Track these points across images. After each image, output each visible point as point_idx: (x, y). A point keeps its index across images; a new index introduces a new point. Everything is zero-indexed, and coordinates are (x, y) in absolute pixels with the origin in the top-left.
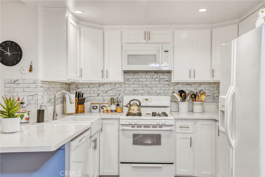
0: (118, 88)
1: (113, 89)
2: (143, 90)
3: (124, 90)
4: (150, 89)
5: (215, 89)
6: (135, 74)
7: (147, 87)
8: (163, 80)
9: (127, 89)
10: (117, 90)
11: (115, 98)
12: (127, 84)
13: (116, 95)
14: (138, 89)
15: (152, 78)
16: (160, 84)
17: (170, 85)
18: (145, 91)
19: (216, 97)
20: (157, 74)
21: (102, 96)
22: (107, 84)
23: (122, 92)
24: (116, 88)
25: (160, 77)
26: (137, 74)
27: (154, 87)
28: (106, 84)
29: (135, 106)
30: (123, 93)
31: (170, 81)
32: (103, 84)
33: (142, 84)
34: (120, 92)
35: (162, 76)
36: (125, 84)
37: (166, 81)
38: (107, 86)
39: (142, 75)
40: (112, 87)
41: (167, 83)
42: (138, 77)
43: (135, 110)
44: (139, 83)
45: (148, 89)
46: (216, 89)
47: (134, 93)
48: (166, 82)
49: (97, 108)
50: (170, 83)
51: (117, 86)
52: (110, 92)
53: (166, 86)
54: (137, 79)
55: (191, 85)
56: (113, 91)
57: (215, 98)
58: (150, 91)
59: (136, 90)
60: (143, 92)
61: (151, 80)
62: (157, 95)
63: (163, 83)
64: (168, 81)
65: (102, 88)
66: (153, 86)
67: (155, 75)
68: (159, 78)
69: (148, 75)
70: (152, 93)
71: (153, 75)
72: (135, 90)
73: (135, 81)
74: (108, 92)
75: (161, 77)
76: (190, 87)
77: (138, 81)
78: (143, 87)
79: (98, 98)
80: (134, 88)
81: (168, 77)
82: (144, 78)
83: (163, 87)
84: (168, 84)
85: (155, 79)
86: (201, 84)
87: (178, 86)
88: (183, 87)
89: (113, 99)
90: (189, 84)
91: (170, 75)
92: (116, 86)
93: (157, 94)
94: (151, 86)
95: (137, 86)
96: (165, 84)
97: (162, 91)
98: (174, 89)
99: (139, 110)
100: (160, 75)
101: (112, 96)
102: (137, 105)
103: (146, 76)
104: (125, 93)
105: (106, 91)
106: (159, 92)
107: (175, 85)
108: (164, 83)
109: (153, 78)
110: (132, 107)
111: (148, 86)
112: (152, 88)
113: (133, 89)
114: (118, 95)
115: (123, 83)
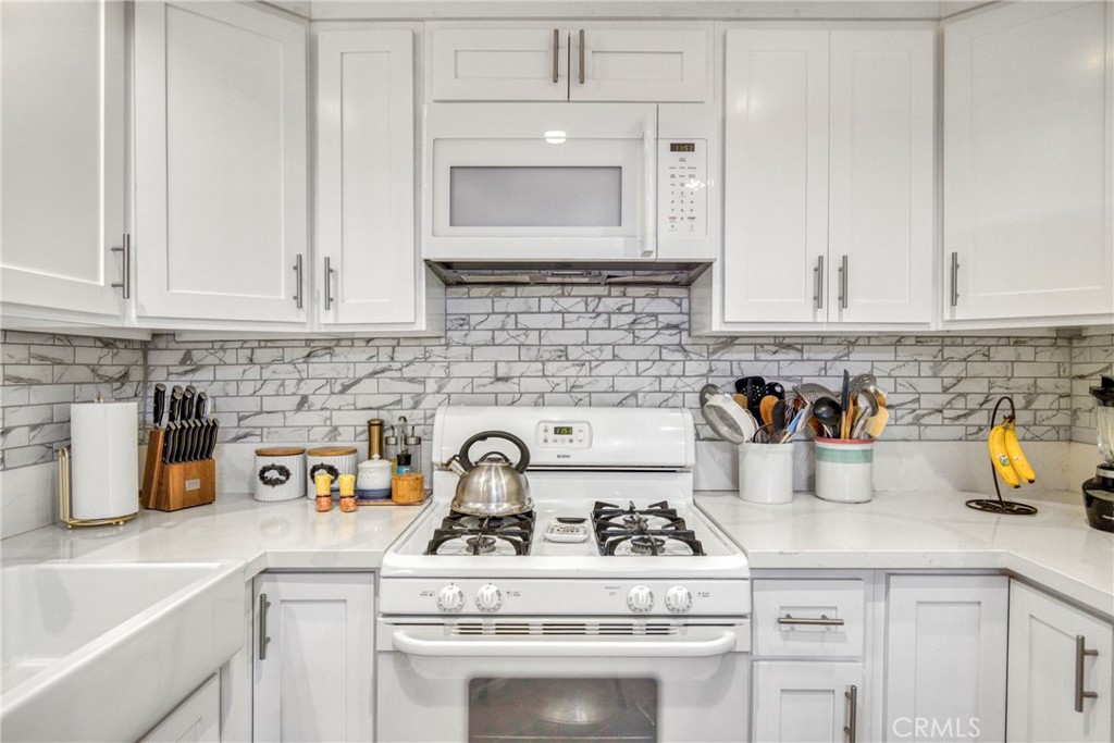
0: (410, 363)
1: (383, 371)
2: (544, 376)
3: (444, 375)
4: (583, 373)
5: (926, 369)
6: (498, 289)
7: (567, 360)
8: (653, 325)
9: (456, 370)
10: (403, 379)
11: (392, 418)
12: (458, 344)
13: (400, 401)
14: (518, 369)
15: (593, 312)
16: (634, 344)
17: (687, 348)
18: (556, 380)
19: (929, 414)
20: (622, 289)
21: (322, 409)
22: (352, 346)
23: (431, 386)
24: (396, 366)
25: (634, 304)
26: (510, 291)
27: (604, 361)
28: (343, 343)
29: (493, 473)
30: (438, 392)
31: (689, 330)
32: (327, 344)
33: (538, 343)
34: (418, 388)
35: (646, 300)
36: (447, 345)
37: (669, 327)
38: (352, 358)
39: (540, 298)
40: (375, 359)
41: (676, 339)
42: (515, 305)
43: (494, 493)
44: (522, 339)
45: (573, 371)
46: (930, 373)
47: (496, 394)
48: (665, 332)
49: (283, 478)
50: (690, 341)
51: (404, 355)
52: (368, 385)
53: (666, 354)
54: (513, 316)
55: (801, 351)
56: (385, 383)
57: (925, 421)
58: (582, 381)
59: (506, 379)
60: (542, 385)
61: (586, 322)
62: (620, 404)
63: (652, 341)
64: (676, 327)
65: (322, 367)
66: (597, 354)
67: (609, 296)
68: (632, 312)
69: (569, 296)
70: (590, 393)
71: (600, 297)
72: (500, 375)
73: (502, 329)
74: (353, 390)
75: (641, 305)
76: (793, 361)
77: (517, 329)
78: (543, 363)
79: (303, 418)
80: (496, 367)
81: (680, 305)
82: (552, 312)
83: (654, 361)
84: (680, 345)
85: (609, 319)
86: (853, 344)
87: (733, 354)
88: (756, 360)
89: (381, 424)
90: (789, 346)
91: (689, 297)
92: (398, 356)
93: (617, 397)
94: (587, 357)
95: (512, 353)
96: (661, 346)
97: (644, 383)
98: (711, 371)
99: (519, 493)
100: (634, 298)
101: (378, 408)
102: (508, 468)
103: (561, 300)
104: (449, 394)
105: (347, 382)
106: (633, 389)
107: (714, 352)
108: (659, 340)
109: (599, 314)
110: (480, 480)
111: (574, 353)
112: (594, 364)
113: (492, 374)
114: (408, 401)
115: (437, 342)
